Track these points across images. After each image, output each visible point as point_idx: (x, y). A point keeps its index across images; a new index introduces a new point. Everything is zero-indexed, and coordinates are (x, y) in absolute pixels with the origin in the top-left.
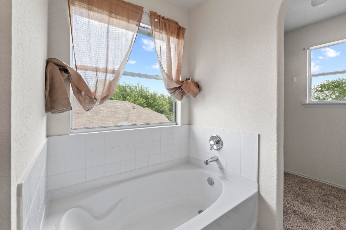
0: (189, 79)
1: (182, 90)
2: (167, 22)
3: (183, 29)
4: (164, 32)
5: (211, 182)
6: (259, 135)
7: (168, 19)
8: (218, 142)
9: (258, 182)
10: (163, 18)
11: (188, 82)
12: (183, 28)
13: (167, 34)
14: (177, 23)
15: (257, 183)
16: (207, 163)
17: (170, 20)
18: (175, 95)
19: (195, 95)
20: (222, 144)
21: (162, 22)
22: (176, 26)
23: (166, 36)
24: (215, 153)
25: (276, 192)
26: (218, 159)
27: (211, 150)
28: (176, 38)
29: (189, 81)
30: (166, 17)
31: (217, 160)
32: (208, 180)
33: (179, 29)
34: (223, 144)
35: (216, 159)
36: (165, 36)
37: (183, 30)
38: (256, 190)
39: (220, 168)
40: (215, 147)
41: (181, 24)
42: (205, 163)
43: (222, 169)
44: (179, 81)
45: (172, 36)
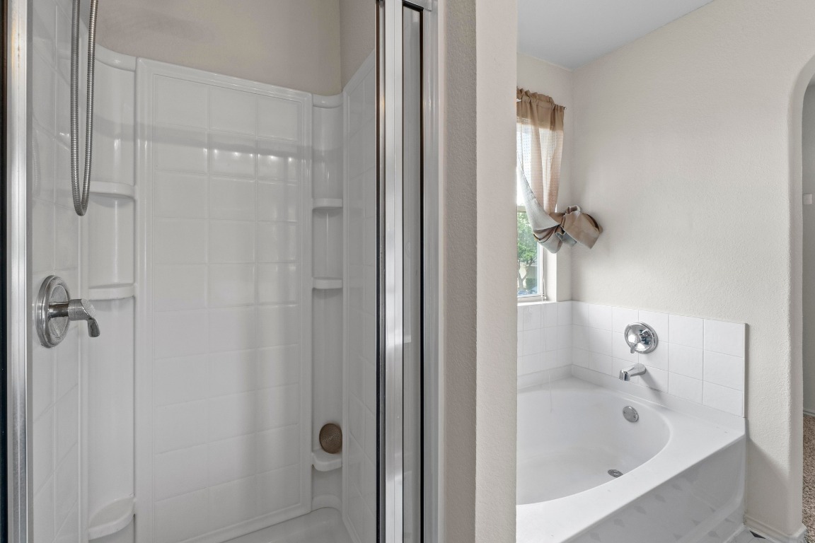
0: (574, 209)
1: (563, 232)
2: (533, 100)
3: (562, 109)
4: (529, 120)
5: (632, 416)
6: (747, 327)
7: (534, 95)
8: (648, 337)
9: (746, 417)
10: (526, 93)
11: (574, 215)
12: (561, 107)
13: (534, 123)
14: (549, 100)
15: (743, 420)
16: (626, 377)
17: (539, 95)
18: (549, 241)
19: (591, 243)
20: (656, 342)
21: (525, 102)
22: (549, 106)
23: (533, 127)
24: (639, 360)
25: (789, 437)
26: (646, 370)
27: (632, 352)
28: (549, 130)
29: (577, 213)
30: (532, 91)
31: (643, 373)
32: (624, 413)
33: (554, 109)
34: (659, 342)
35: (643, 370)
36: (530, 127)
37: (561, 111)
38: (742, 433)
39: (651, 388)
40: (641, 347)
41: (557, 101)
42: (621, 378)
43: (655, 390)
44: (554, 213)
45: (542, 125)
